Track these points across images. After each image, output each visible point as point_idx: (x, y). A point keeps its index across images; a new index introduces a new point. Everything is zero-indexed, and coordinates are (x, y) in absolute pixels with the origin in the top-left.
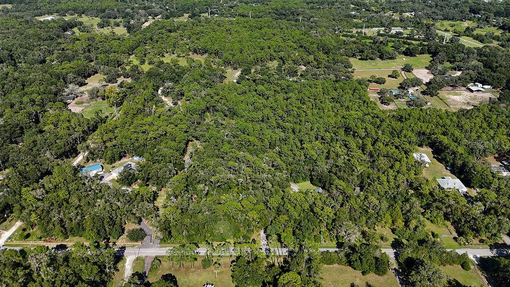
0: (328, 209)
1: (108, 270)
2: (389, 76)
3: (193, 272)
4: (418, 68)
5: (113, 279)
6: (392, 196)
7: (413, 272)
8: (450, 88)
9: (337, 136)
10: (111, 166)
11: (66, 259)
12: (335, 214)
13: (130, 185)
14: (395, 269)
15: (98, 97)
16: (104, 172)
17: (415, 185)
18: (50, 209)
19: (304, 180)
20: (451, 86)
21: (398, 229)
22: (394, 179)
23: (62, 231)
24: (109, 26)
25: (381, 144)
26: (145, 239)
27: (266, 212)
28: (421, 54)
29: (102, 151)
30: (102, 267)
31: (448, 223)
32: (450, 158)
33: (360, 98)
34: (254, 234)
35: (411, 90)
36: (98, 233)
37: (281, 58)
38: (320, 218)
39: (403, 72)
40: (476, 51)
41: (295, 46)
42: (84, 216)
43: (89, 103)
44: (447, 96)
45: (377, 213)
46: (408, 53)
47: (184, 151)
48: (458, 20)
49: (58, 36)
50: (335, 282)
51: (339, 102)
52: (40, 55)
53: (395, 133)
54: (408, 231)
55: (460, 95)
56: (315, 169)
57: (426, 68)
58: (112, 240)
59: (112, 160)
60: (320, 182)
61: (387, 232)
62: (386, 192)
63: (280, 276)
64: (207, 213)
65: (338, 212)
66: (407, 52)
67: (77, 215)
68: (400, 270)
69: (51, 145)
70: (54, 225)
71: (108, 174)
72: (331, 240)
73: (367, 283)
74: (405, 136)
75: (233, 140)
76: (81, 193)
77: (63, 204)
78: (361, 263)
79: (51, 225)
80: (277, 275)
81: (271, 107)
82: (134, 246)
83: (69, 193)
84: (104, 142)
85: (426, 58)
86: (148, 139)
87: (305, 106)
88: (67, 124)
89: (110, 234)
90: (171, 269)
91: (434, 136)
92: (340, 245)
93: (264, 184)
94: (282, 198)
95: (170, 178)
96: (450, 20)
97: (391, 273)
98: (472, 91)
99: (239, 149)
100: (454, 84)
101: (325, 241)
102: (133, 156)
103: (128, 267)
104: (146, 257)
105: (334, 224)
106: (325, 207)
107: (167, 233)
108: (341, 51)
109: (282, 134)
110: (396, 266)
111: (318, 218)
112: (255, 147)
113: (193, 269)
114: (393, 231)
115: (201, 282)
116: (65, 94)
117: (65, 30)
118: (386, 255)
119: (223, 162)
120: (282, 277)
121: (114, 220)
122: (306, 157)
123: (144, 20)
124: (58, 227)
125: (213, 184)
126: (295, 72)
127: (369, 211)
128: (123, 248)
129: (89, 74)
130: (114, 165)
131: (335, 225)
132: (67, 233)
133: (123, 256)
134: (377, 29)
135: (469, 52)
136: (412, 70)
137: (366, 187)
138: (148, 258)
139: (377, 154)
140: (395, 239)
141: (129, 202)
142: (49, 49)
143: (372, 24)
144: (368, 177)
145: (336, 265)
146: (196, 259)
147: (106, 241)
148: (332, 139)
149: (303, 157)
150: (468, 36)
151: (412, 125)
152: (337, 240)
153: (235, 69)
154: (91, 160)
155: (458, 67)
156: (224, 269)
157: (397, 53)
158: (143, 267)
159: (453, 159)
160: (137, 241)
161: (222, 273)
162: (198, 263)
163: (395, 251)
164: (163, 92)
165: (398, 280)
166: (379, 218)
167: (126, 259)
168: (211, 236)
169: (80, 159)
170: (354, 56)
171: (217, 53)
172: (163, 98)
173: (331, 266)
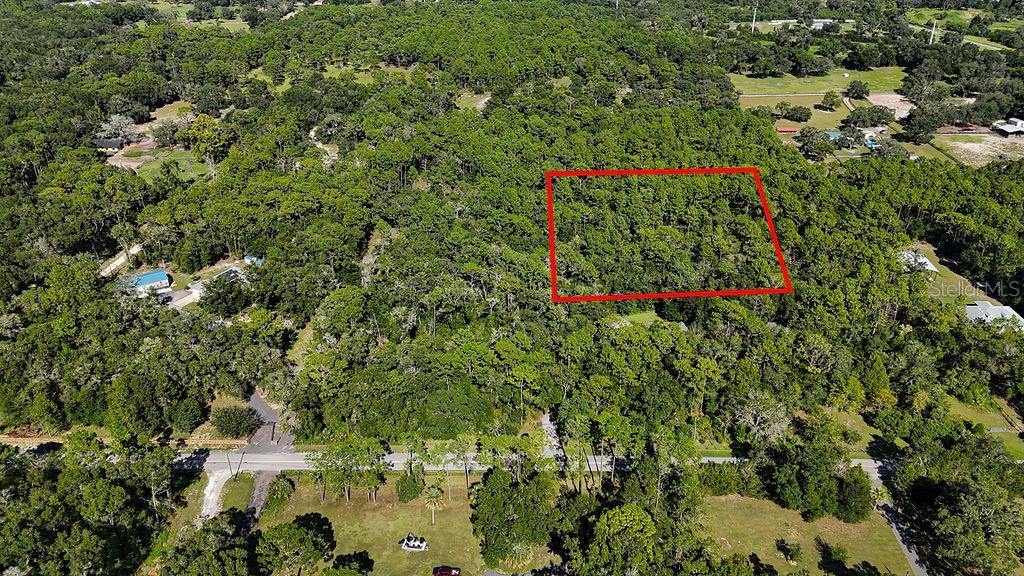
0: (708, 364)
1: (155, 502)
2: (816, 107)
3: (375, 510)
4: (879, 91)
5: (169, 524)
6: (859, 339)
7: (944, 512)
8: (956, 129)
9: (714, 215)
10: (192, 276)
11: (52, 474)
12: (726, 377)
13: (229, 313)
14: (885, 507)
15: (175, 142)
16: (174, 289)
17: (913, 315)
18: (27, 358)
19: (642, 307)
20: (957, 125)
21: (883, 413)
22: (861, 301)
23: (50, 410)
24: (211, 17)
25: (818, 231)
26: (259, 432)
27: (556, 370)
28: (882, 65)
29: (172, 243)
30: (139, 492)
31: (1002, 402)
32: (983, 261)
33: (759, 143)
34: (527, 424)
35: (869, 133)
36: (141, 414)
37: (579, 72)
38: (690, 385)
39: (846, 100)
40: (1003, 56)
41: (608, 48)
42: (110, 376)
43: (154, 154)
44: (952, 144)
45: (828, 376)
46: (855, 63)
47: (360, 245)
48: (951, 8)
49: (101, 32)
50: (736, 536)
51: (714, 150)
52: (57, 64)
53: (847, 209)
54: (908, 417)
55: (980, 141)
56: (669, 280)
57: (896, 91)
58: (176, 434)
59: (194, 264)
60: (681, 309)
61: (852, 421)
62: (843, 330)
63: (598, 517)
64: (412, 369)
65: (732, 372)
66: (852, 61)
67: (92, 373)
68: (900, 510)
69: (53, 226)
70: (31, 394)
71: (183, 292)
72: (717, 439)
73: (818, 540)
74: (874, 215)
75: (473, 222)
76: (108, 325)
77: (60, 349)
78: (802, 489)
79: (23, 395)
80: (589, 515)
81: (560, 159)
82: (229, 448)
83: (79, 325)
84: (178, 224)
85: (895, 74)
86: (279, 219)
87: (635, 157)
88: (96, 186)
89: (172, 421)
90: (319, 502)
91: (941, 216)
92: (741, 450)
93: (548, 310)
94: (596, 339)
95: (324, 296)
96: (933, 6)
97: (877, 516)
98: (1004, 134)
99: (490, 241)
100: (964, 121)
101: (702, 441)
102: (243, 257)
103: (210, 497)
104: (259, 473)
105: (723, 399)
106: (700, 359)
107: (311, 415)
108: (709, 57)
109: (588, 211)
110: (887, 500)
111: (683, 386)
112: (525, 237)
113: (375, 503)
114: (869, 419)
115: (395, 533)
116: (103, 135)
117: (118, 22)
118: (861, 471)
119: (452, 266)
120: (603, 519)
121: (182, 387)
122: (646, 257)
123: (286, 8)
124: (41, 398)
125: (426, 310)
126: (610, 95)
127: (810, 370)
128: (203, 453)
129: (159, 99)
130: (198, 274)
131: (725, 403)
132: (64, 415)
133: (201, 470)
134: (780, 22)
135: (989, 58)
136: (867, 93)
137: (795, 318)
138: (262, 477)
139: (812, 250)
140: (875, 436)
141: (220, 345)
142: (78, 52)
143: (771, 14)
144: (798, 298)
145: (734, 497)
146: (382, 479)
147: (161, 435)
148: (703, 222)
149: (638, 258)
150: (977, 35)
151: (888, 191)
152: (733, 437)
153: (479, 92)
154: (145, 265)
155: (967, 88)
156: (453, 504)
157: (831, 63)
158: (250, 496)
159: (993, 263)
160: (237, 435)
161: (446, 511)
162: (389, 488)
163: (880, 463)
164: (319, 133)
165: (896, 533)
166: (834, 388)
167: (207, 480)
168: (420, 423)
169: (120, 260)
170: (736, 69)
171: (439, 63)
172: (319, 145)
173: (723, 498)
